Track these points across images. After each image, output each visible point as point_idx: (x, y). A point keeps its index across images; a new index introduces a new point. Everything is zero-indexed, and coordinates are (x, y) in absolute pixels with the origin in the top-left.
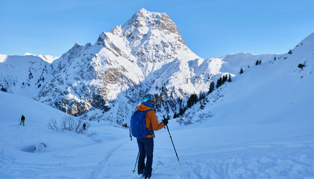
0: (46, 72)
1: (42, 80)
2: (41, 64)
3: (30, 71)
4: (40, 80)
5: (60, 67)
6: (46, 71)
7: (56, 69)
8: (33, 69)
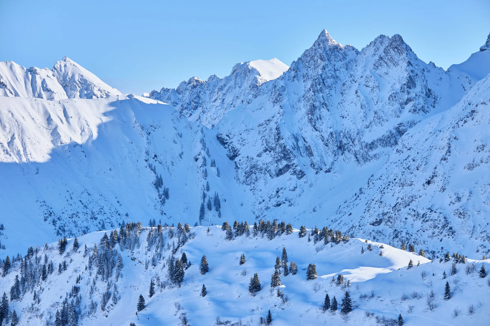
0: (214, 169)
1: (214, 208)
2: (181, 136)
3: (154, 170)
4: (206, 209)
5: (278, 149)
6: (213, 164)
7: (259, 155)
8: (156, 156)
